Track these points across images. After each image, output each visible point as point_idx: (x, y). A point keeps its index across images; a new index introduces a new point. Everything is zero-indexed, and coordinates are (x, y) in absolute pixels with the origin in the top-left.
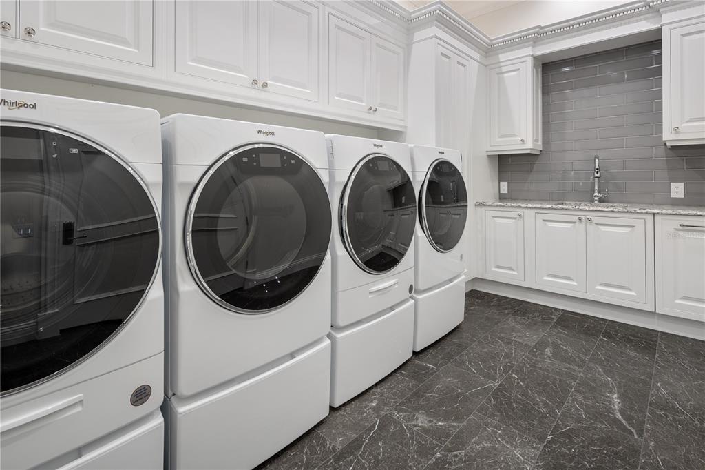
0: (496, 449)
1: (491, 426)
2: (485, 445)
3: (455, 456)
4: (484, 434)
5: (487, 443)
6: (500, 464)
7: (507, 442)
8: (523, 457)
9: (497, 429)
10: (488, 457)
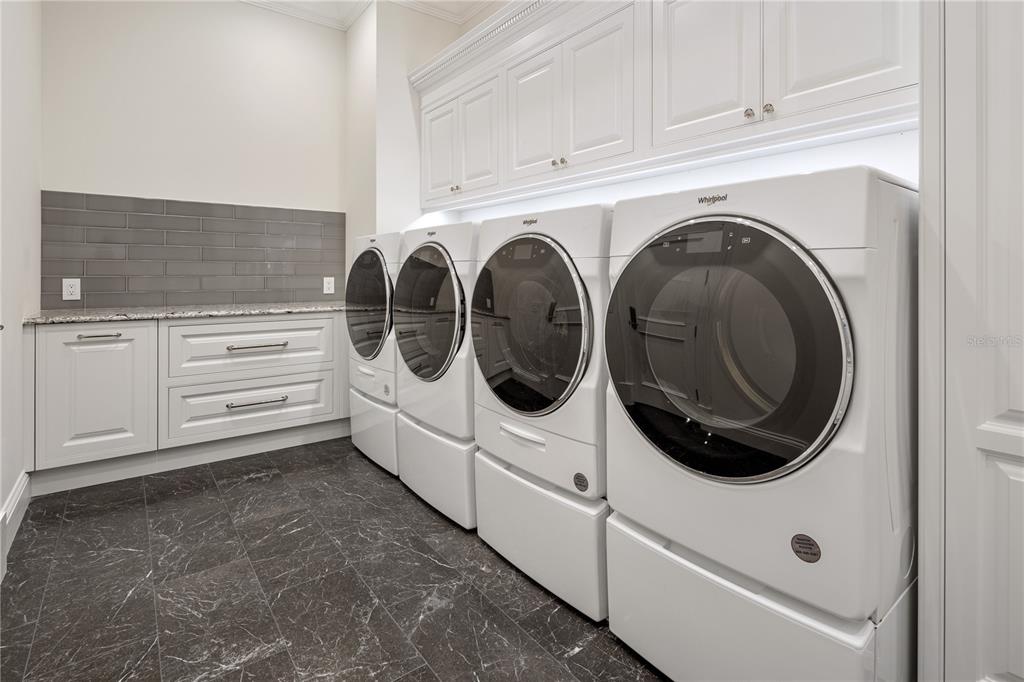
0: (349, 655)
1: (387, 670)
2: (362, 648)
3: (365, 614)
4: (379, 655)
5: (364, 650)
6: (328, 649)
7: (351, 673)
8: (319, 678)
9: (381, 674)
10: (344, 641)
